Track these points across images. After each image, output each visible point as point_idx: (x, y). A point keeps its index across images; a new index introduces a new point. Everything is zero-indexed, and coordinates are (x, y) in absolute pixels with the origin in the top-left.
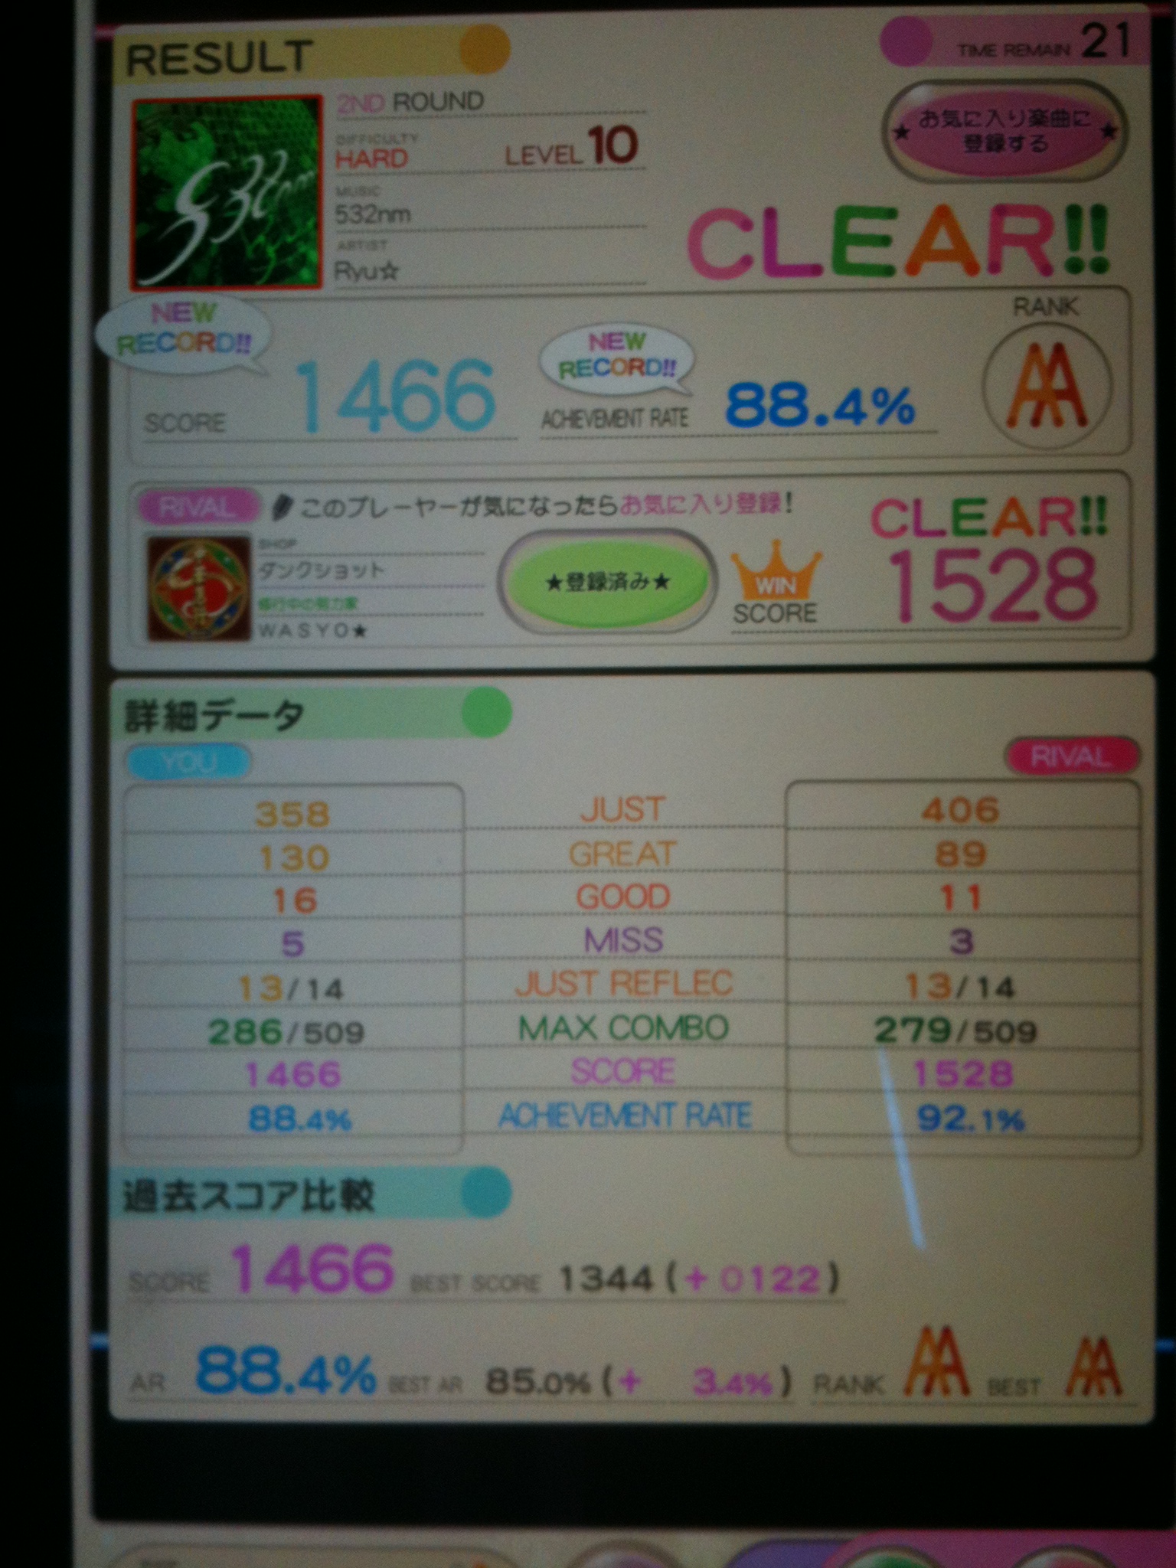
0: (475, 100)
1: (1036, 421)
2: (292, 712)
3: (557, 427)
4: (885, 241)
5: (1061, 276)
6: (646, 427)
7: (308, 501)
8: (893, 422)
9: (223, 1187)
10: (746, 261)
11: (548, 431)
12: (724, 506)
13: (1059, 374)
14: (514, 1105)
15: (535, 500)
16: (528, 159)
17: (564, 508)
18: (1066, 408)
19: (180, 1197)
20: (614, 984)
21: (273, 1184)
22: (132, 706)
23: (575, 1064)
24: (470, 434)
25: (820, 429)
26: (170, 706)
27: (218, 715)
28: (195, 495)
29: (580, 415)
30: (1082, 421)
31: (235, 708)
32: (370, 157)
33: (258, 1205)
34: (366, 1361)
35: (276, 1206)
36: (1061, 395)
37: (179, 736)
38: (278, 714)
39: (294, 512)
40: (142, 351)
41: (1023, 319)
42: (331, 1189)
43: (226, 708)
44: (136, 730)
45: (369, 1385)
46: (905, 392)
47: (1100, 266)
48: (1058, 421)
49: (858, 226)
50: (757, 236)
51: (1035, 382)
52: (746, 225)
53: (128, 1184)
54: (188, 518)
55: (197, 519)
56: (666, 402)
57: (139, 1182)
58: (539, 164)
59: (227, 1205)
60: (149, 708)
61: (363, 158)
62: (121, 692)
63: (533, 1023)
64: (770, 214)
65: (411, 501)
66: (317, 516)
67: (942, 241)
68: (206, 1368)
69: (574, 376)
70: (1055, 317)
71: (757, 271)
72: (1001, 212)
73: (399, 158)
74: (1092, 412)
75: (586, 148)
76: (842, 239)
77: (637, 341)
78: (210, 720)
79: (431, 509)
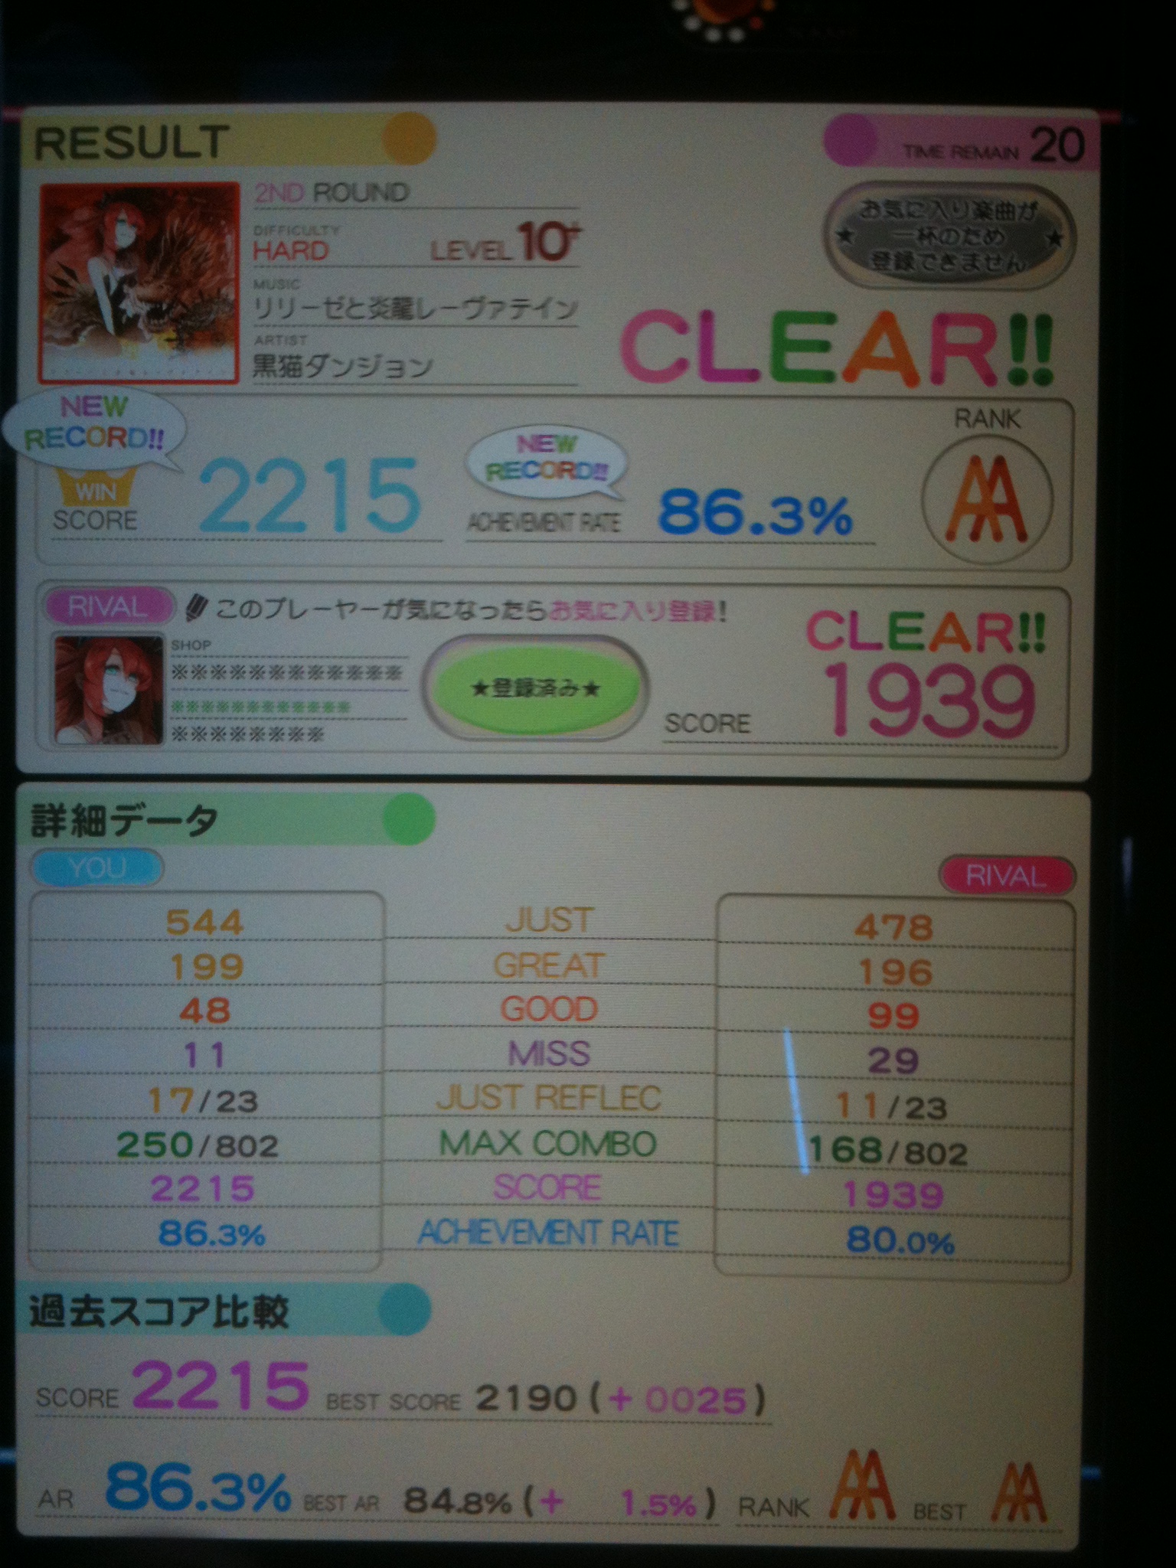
0: (400, 192)
1: (975, 536)
2: (206, 818)
3: (484, 530)
4: (824, 346)
5: (1004, 387)
6: (576, 531)
7: (221, 602)
8: (830, 533)
9: (133, 1302)
10: (682, 365)
11: (474, 534)
12: (655, 615)
13: (1000, 485)
14: (435, 1222)
15: (460, 603)
16: (456, 254)
17: (489, 613)
18: (1006, 522)
19: (88, 1311)
20: (539, 1098)
21: (182, 1300)
22: (38, 810)
23: (497, 1181)
24: (393, 536)
25: (756, 538)
26: (78, 810)
27: (128, 820)
28: (104, 594)
29: (509, 518)
30: (1022, 536)
31: (146, 813)
32: (290, 250)
33: (169, 1321)
34: (281, 1478)
35: (186, 1323)
36: (1000, 509)
37: (88, 841)
38: (190, 820)
39: (209, 612)
40: (50, 446)
41: (964, 431)
42: (245, 1305)
43: (137, 813)
44: (43, 835)
45: (283, 1502)
46: (843, 502)
47: (1044, 378)
48: (998, 536)
49: (796, 332)
50: (693, 337)
51: (975, 496)
52: (682, 327)
53: (34, 1299)
54: (98, 618)
55: (108, 618)
56: (596, 506)
57: (46, 1297)
58: (467, 261)
59: (137, 1322)
60: (57, 812)
61: (281, 250)
62: (28, 795)
63: (455, 1138)
64: (707, 317)
65: (333, 604)
66: (234, 617)
67: (883, 348)
68: (117, 1484)
69: (503, 478)
70: (997, 429)
71: (692, 375)
72: (943, 321)
73: (320, 250)
74: (1032, 528)
75: (516, 244)
76: (781, 345)
77: (567, 444)
78: (121, 824)
79: (352, 611)
